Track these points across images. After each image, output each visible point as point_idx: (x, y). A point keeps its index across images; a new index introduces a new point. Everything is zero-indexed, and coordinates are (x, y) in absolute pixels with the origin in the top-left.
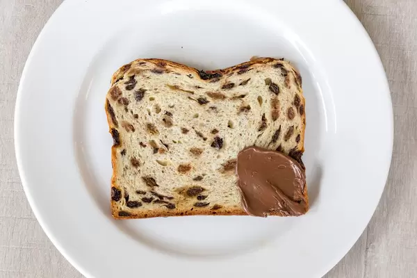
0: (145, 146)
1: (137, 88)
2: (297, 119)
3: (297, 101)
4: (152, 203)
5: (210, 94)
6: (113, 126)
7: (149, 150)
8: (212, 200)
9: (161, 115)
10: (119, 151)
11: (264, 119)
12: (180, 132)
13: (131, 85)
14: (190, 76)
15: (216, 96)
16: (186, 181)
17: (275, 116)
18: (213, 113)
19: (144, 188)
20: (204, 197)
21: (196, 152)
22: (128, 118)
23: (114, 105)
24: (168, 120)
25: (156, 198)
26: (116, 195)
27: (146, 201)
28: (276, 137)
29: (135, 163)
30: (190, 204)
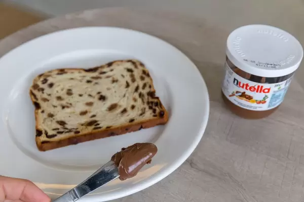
0: (56, 107)
1: (49, 82)
2: (147, 80)
3: (144, 72)
4: (64, 133)
5: (93, 78)
6: (35, 100)
7: (59, 108)
8: (104, 125)
9: (65, 91)
10: (40, 111)
11: (127, 83)
12: (78, 97)
13: (45, 81)
14: (79, 72)
15: (97, 78)
16: (86, 119)
17: (134, 80)
18: (97, 86)
19: (59, 126)
20: (98, 124)
21: (90, 104)
22: (45, 96)
23: (36, 92)
24: (69, 93)
25: (67, 130)
26: (39, 133)
27: (60, 133)
28: (137, 89)
29: (51, 116)
30: (90, 129)
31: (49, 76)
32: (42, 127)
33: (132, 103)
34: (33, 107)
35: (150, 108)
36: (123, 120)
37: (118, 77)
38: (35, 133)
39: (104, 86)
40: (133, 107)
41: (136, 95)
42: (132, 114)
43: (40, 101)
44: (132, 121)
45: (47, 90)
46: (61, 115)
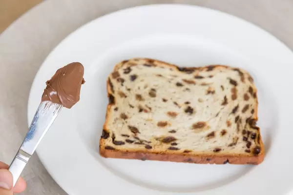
0: (133, 107)
1: (132, 73)
2: (251, 101)
3: (251, 90)
4: (133, 143)
5: (185, 81)
6: (110, 92)
7: (136, 110)
8: (182, 146)
9: (148, 90)
10: (113, 107)
11: (225, 98)
12: (161, 100)
13: (128, 71)
14: (171, 69)
15: (190, 82)
16: (164, 133)
17: (234, 97)
18: (187, 92)
19: (130, 133)
20: (176, 144)
21: (173, 115)
22: (123, 90)
23: (114, 81)
24: (152, 93)
25: (137, 141)
26: (105, 134)
27: (128, 141)
28: (235, 110)
29: (124, 117)
30: (165, 147)
31: (134, 65)
32: (110, 128)
33: (224, 127)
34: (107, 100)
35: (245, 139)
36: (207, 147)
37: (216, 88)
38: (101, 134)
39: (196, 95)
40: (224, 133)
41: (232, 118)
42: (220, 142)
43: (116, 95)
44: (218, 150)
45: (128, 83)
46: (136, 119)
